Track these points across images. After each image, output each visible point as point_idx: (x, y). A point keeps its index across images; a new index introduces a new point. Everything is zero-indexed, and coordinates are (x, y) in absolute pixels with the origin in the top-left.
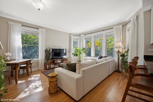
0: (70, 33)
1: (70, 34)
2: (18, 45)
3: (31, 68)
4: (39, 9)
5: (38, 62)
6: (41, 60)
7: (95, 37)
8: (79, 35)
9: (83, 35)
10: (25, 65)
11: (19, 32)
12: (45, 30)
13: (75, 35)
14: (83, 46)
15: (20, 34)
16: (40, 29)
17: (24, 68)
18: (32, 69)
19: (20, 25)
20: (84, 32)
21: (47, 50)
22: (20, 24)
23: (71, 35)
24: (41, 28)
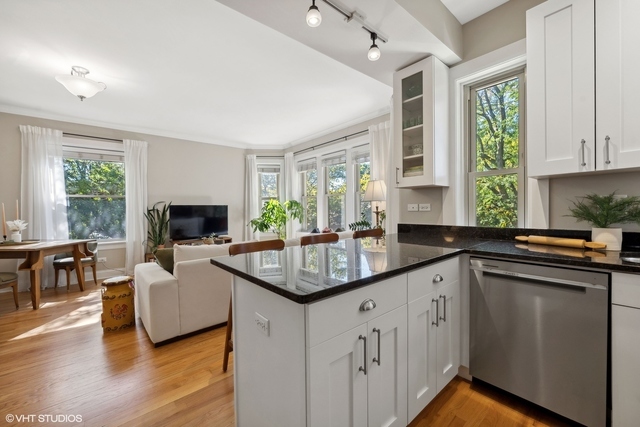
0: (245, 147)
1: (248, 151)
2: (53, 199)
3: (93, 267)
4: (82, 98)
5: (124, 250)
6: (135, 243)
7: (326, 160)
8: (280, 155)
9: (291, 154)
10: (71, 259)
11: (57, 155)
12: (146, 144)
13: (263, 155)
14: (291, 194)
15: (58, 163)
16: (127, 142)
17: (67, 268)
18: (97, 272)
19: (58, 133)
20: (293, 144)
21: (153, 210)
22: (57, 131)
23: (249, 157)
24: (130, 139)
